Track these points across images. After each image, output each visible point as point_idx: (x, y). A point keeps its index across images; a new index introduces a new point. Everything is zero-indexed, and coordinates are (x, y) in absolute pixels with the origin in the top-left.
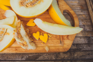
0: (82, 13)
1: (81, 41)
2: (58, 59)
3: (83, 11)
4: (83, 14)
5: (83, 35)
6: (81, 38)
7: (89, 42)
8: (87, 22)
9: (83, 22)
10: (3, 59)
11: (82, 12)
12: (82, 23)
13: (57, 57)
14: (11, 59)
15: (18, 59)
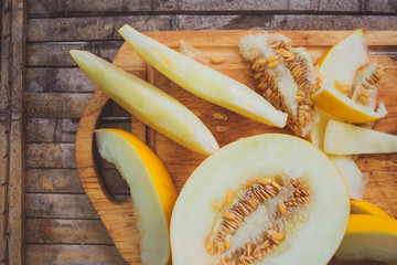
0: (54, 198)
1: (80, 77)
2: (169, 17)
3: (44, 208)
4: (50, 193)
5: (68, 100)
6: (79, 87)
7: (54, 74)
8: (41, 156)
9: (57, 154)
10: (346, 17)
11: (52, 206)
12: (62, 151)
13: (171, 20)
14: (320, 17)
15: (299, 17)
